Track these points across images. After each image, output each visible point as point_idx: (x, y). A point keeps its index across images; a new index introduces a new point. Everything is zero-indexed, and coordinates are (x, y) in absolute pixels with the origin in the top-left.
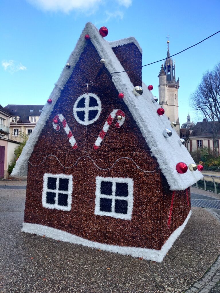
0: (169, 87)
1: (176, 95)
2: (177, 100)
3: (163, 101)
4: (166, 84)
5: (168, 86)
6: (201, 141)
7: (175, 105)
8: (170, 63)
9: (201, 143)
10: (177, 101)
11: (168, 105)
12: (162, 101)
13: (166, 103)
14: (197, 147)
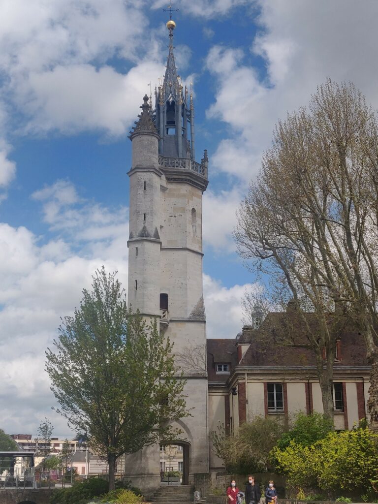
0: (168, 179)
1: (193, 210)
2: (198, 230)
3: (144, 228)
4: (157, 166)
5: (163, 177)
6: (281, 387)
7: (188, 247)
8: (174, 96)
9: (279, 397)
10: (198, 234)
11: (164, 245)
12: (141, 228)
13: (157, 235)
14: (266, 409)
